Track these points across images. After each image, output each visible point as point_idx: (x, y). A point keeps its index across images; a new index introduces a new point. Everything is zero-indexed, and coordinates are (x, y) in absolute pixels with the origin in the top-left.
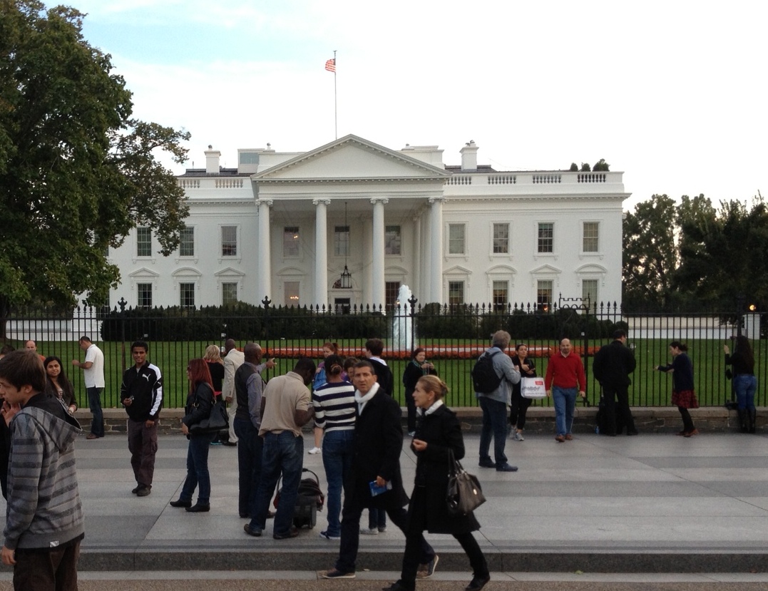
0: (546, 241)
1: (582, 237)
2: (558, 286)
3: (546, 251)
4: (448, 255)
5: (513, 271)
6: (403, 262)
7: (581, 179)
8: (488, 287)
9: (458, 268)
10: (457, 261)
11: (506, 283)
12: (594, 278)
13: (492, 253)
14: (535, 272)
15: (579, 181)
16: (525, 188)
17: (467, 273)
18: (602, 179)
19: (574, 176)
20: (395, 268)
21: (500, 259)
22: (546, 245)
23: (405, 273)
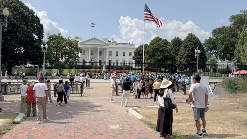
1: (129, 54)
3: (124, 56)
4: (109, 56)
5: (119, 59)
6: (102, 57)
9: (111, 58)
10: (110, 57)
11: (118, 61)
13: (116, 56)
14: (123, 59)
16: (120, 46)
17: (112, 59)
19: (128, 45)
20: (101, 58)
23: (102, 58)
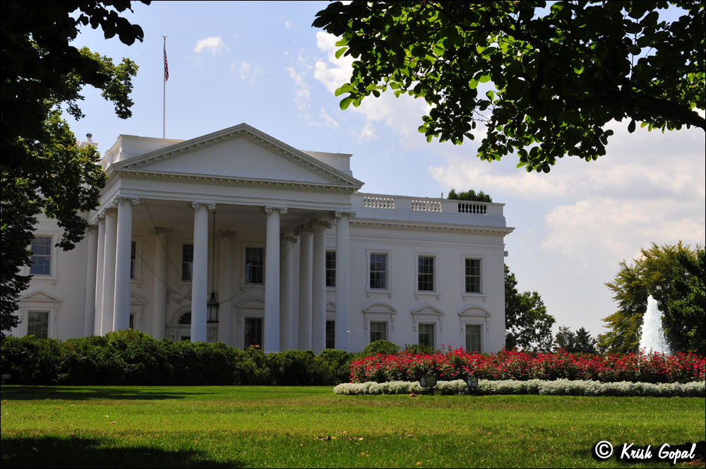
0: (426, 276)
1: (464, 275)
2: (441, 331)
3: (427, 290)
5: (392, 311)
7: (461, 209)
8: (366, 329)
9: (332, 304)
10: (332, 296)
11: (385, 324)
12: (478, 323)
13: (368, 289)
14: (417, 313)
15: (460, 211)
18: (483, 211)
19: (455, 205)
20: (257, 300)
21: (378, 296)
22: (426, 282)
